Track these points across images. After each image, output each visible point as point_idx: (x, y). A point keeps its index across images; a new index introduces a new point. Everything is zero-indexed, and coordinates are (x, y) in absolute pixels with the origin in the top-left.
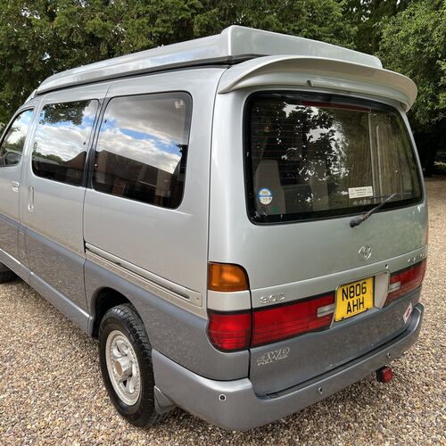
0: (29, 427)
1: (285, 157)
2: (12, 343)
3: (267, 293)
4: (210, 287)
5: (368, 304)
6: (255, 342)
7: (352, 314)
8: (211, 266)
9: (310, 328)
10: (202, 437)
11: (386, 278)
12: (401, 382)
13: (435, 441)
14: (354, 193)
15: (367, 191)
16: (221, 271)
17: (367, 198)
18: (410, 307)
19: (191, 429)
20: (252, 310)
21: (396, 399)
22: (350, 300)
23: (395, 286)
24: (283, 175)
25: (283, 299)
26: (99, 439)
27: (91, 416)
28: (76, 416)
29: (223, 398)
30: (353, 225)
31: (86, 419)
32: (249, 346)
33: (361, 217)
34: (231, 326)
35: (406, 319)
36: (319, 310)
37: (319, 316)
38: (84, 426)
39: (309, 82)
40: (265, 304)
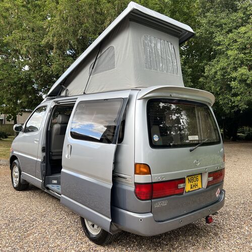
0: (50, 246)
1: (162, 126)
2: (33, 215)
3: (158, 176)
4: (135, 173)
5: (200, 186)
6: (153, 197)
7: (193, 189)
8: (136, 165)
9: (175, 193)
10: (129, 248)
11: (207, 175)
12: (218, 228)
13: (233, 250)
14: (191, 138)
15: (196, 138)
16: (140, 167)
17: (196, 140)
18: (219, 190)
19: (123, 246)
20: (152, 183)
21: (216, 234)
22: (192, 183)
23: (211, 179)
24: (161, 133)
25: (164, 179)
26: (83, 249)
27: (77, 241)
28: (71, 242)
29: (141, 220)
30: (191, 151)
31: (75, 243)
32: (151, 199)
33: (194, 148)
34: (144, 190)
35: (217, 195)
36: (179, 185)
37: (179, 188)
38: (75, 245)
39: (171, 95)
40: (157, 181)
